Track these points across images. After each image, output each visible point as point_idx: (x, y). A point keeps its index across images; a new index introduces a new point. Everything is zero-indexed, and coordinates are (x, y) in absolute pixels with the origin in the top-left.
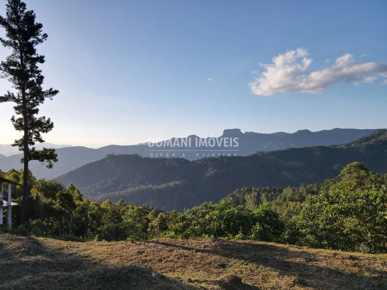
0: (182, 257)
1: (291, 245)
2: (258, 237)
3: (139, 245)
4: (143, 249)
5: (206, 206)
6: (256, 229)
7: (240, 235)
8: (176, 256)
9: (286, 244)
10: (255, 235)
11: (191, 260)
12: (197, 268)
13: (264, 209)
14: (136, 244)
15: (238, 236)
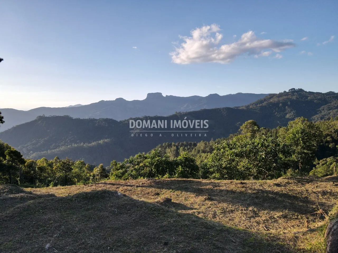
0: (127, 191)
1: (203, 179)
2: (180, 176)
3: (91, 186)
4: (95, 188)
5: (140, 156)
6: (179, 170)
7: (167, 175)
8: (122, 190)
9: (200, 179)
10: (178, 174)
11: (134, 192)
12: (139, 197)
13: (184, 156)
14: (89, 186)
15: (166, 176)
